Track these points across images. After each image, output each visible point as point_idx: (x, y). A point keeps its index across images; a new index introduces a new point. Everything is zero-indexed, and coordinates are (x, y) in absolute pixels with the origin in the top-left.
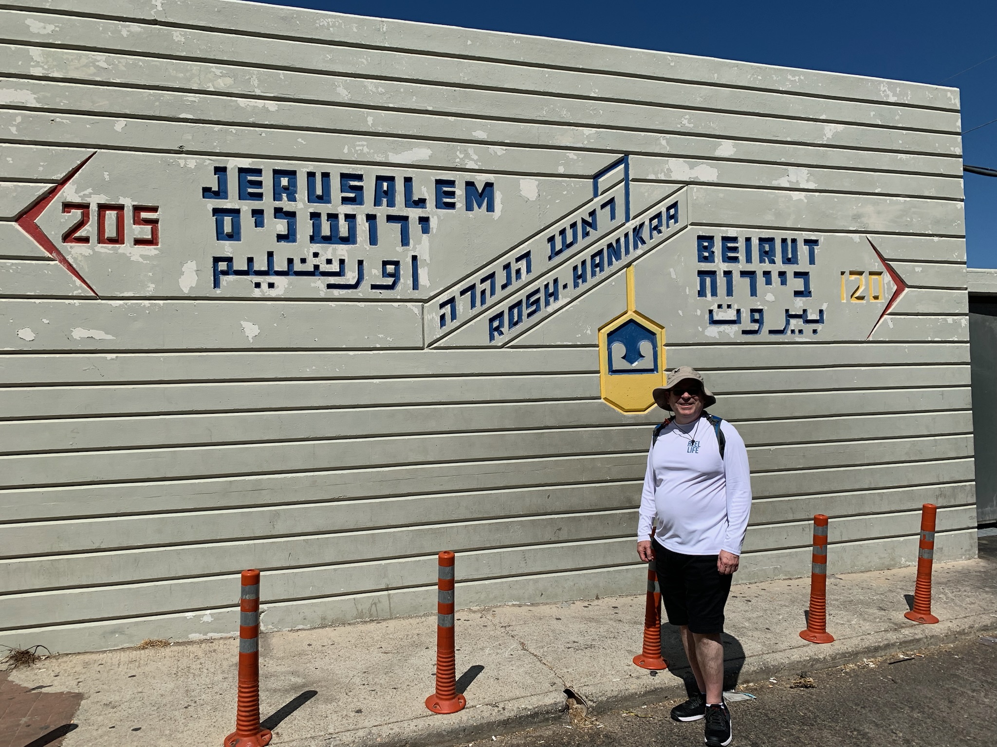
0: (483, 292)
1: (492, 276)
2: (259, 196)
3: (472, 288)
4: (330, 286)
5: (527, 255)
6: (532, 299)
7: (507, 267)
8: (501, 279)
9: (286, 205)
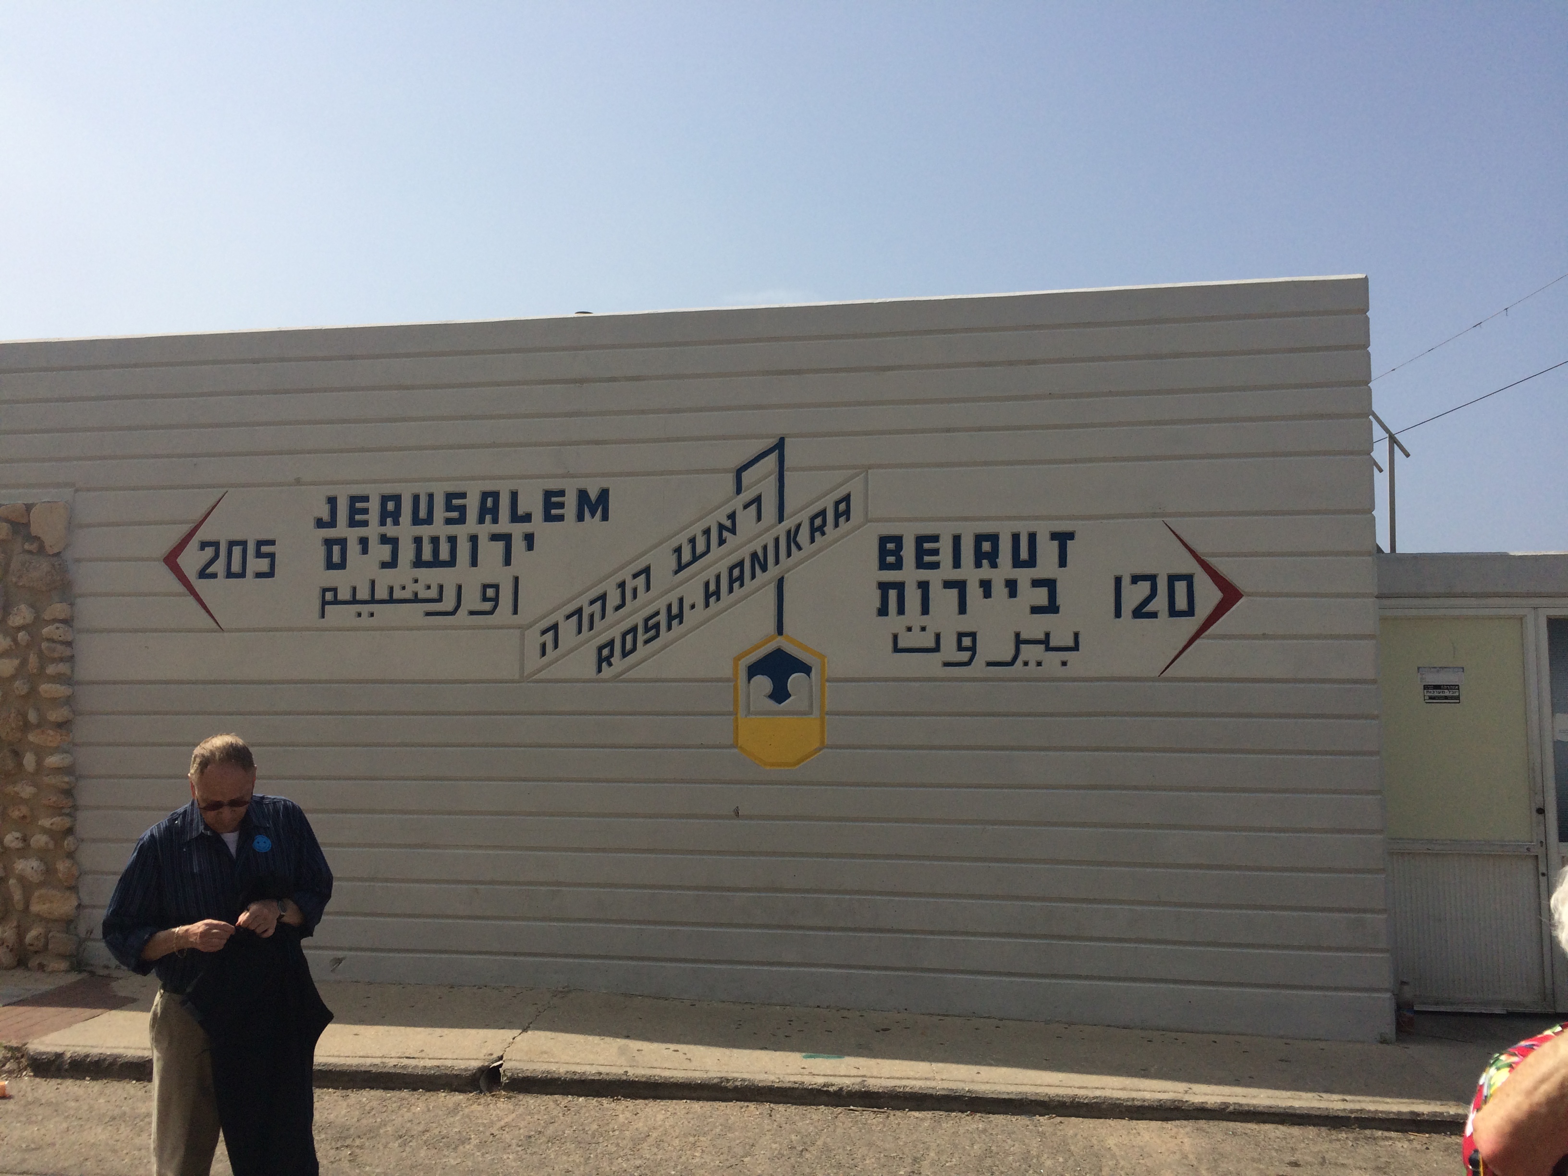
0: (592, 616)
1: (603, 598)
2: (365, 524)
3: (579, 612)
4: (428, 614)
5: (647, 571)
6: (651, 623)
7: (622, 585)
8: (613, 599)
9: (390, 530)
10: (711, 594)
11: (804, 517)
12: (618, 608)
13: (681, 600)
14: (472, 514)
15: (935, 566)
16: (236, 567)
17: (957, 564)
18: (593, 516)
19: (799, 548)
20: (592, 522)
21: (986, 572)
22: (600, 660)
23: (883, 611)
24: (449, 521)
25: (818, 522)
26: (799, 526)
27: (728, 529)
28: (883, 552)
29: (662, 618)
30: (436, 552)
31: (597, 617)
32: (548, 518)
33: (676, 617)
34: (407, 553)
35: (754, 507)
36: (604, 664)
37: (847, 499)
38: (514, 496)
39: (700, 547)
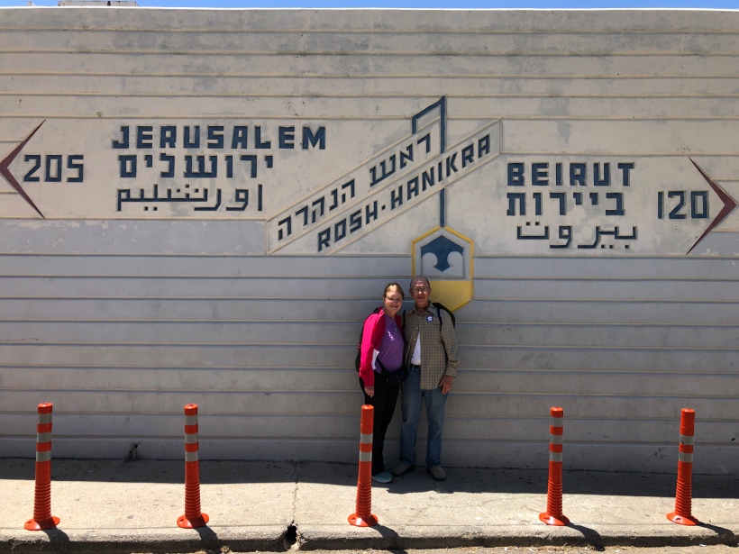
0: (314, 213)
1: (322, 200)
2: (150, 146)
3: (305, 209)
4: (196, 209)
5: (352, 183)
6: (355, 218)
7: (335, 193)
8: (329, 202)
9: (168, 151)
10: (396, 200)
11: (459, 150)
12: (332, 208)
13: (375, 203)
14: (228, 141)
15: (545, 183)
16: (53, 173)
17: (559, 182)
18: (314, 146)
19: (455, 170)
20: (314, 150)
21: (578, 188)
22: (321, 242)
23: (511, 212)
24: (210, 146)
25: (468, 153)
26: (455, 156)
27: (406, 156)
28: (511, 174)
29: (363, 215)
30: (202, 166)
31: (318, 214)
32: (282, 145)
33: (372, 214)
34: (180, 166)
35: (424, 143)
36: (323, 245)
37: (487, 138)
38: (258, 129)
39: (388, 169)
